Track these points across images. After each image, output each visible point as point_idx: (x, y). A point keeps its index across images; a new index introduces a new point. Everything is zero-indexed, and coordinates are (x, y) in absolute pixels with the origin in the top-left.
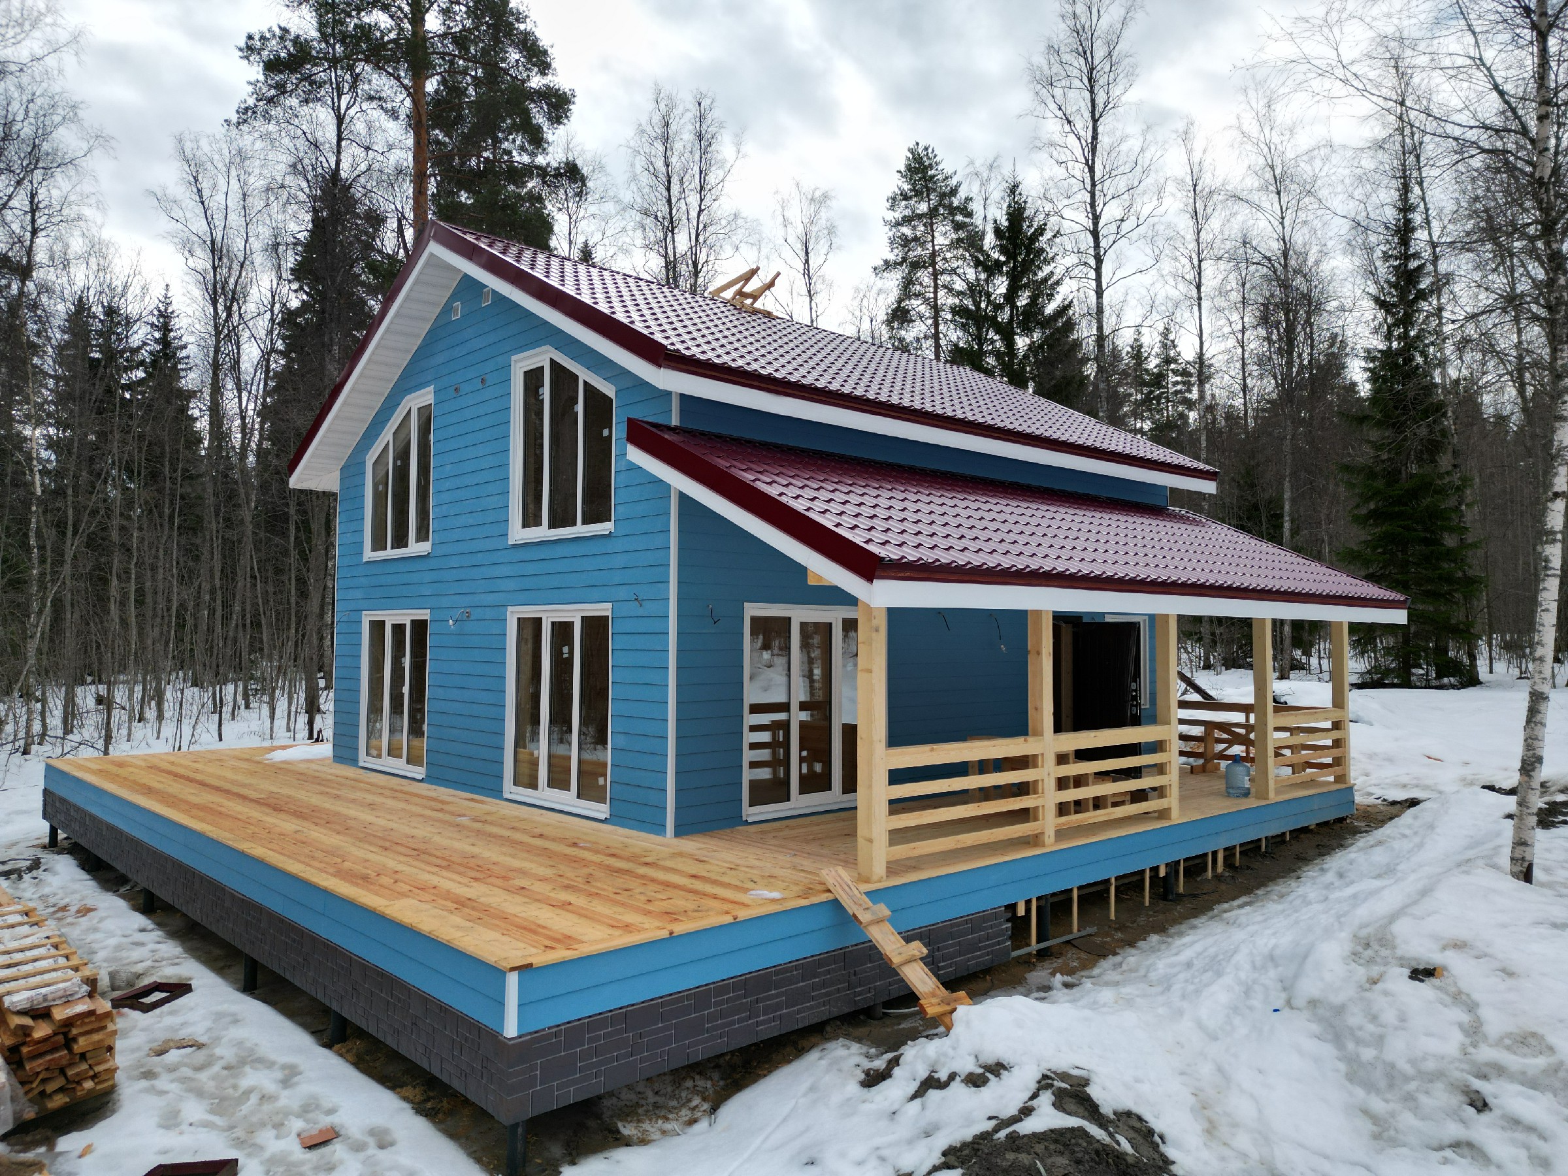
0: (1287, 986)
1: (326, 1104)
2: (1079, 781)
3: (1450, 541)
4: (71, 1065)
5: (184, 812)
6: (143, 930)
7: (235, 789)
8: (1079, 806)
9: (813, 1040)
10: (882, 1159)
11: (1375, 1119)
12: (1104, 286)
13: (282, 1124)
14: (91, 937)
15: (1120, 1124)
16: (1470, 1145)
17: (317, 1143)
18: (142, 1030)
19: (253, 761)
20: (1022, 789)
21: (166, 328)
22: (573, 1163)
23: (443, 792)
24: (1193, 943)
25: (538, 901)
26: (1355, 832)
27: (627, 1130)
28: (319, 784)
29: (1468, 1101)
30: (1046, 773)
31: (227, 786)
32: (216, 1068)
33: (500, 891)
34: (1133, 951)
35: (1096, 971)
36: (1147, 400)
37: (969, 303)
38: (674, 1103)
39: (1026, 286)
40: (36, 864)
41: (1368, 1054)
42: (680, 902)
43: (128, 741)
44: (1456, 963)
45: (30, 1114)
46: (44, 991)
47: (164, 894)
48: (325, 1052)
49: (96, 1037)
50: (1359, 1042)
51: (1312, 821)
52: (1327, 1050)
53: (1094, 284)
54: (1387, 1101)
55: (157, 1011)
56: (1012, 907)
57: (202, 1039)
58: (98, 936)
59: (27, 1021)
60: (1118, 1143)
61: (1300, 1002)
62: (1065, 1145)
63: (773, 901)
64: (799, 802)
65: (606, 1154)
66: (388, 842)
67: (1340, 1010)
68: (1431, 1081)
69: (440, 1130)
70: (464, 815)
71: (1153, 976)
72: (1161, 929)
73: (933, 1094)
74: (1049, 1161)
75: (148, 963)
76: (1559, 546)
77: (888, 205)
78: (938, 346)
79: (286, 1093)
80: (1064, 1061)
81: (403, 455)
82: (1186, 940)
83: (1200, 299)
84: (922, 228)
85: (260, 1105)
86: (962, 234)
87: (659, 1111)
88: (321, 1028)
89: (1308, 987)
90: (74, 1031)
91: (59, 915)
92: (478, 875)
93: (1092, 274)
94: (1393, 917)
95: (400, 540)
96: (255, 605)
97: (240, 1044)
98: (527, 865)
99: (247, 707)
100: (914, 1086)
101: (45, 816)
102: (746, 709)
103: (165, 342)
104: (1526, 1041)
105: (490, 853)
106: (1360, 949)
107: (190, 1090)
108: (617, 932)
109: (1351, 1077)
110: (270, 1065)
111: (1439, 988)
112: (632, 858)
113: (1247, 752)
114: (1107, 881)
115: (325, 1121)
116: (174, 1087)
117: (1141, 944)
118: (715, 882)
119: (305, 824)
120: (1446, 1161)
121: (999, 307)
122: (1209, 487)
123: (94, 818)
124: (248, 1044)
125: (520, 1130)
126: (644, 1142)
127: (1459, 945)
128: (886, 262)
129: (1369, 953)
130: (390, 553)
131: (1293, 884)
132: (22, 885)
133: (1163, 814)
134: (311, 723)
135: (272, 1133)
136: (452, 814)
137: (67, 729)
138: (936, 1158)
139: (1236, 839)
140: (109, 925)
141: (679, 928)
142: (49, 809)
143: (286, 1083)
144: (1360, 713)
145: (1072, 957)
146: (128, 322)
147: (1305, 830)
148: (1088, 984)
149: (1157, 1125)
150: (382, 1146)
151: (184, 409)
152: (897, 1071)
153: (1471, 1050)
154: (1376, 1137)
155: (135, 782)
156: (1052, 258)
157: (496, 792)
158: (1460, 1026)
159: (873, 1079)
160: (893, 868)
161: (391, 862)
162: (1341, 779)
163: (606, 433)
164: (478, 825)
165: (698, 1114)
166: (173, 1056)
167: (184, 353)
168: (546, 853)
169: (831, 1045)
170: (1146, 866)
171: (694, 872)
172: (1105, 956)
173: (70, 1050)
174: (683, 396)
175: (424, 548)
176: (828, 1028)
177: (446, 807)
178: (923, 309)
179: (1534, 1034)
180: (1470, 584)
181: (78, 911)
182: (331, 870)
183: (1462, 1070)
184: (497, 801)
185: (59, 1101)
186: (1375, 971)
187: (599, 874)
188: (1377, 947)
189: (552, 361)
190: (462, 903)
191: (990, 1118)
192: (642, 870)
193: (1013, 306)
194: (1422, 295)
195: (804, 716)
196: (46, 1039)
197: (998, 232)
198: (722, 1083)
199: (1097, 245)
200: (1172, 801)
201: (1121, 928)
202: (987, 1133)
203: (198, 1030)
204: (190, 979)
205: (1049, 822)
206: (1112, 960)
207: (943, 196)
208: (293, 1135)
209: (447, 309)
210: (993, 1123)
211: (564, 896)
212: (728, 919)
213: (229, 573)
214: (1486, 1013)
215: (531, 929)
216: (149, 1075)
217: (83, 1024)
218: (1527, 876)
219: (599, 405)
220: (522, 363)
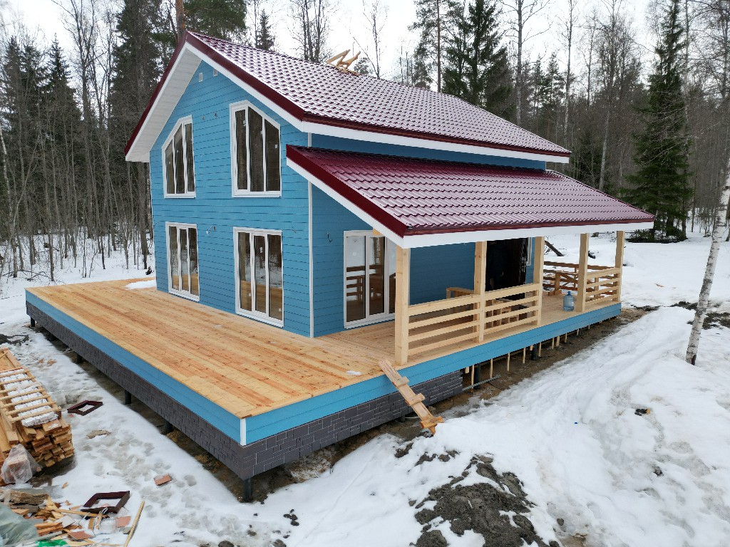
0: (581, 413)
1: (166, 464)
2: (496, 313)
3: (679, 172)
4: (54, 448)
5: (92, 322)
6: (78, 373)
7: (114, 308)
8: (496, 323)
9: (375, 433)
10: (404, 494)
11: (615, 477)
12: (523, 41)
13: (147, 474)
14: (56, 376)
15: (505, 479)
16: (653, 490)
17: (162, 483)
18: (83, 424)
19: (119, 287)
20: (470, 319)
21: (57, 56)
22: (272, 492)
23: (209, 309)
24: (543, 384)
25: (253, 377)
26: (620, 324)
27: (295, 475)
28: (152, 304)
29: (654, 471)
30: (480, 311)
31: (110, 305)
32: (116, 445)
33: (235, 371)
34: (516, 387)
35: (499, 397)
36: (541, 92)
37: (455, 46)
38: (315, 462)
39: (484, 40)
40: (27, 338)
41: (614, 447)
42: (317, 378)
43: (62, 268)
44: (656, 408)
45: (39, 469)
46: (38, 418)
47: (85, 357)
48: (163, 437)
49: (63, 437)
50: (610, 441)
51: (600, 320)
52: (597, 443)
53: (517, 39)
54: (620, 469)
55: (88, 415)
56: (463, 370)
57: (109, 430)
58: (58, 376)
59: (33, 431)
60: (504, 489)
61: (586, 420)
62: (481, 493)
63: (357, 376)
64: (370, 319)
65: (287, 487)
66: (185, 342)
67: (604, 426)
68: (640, 462)
69: (215, 476)
70: (218, 324)
71: (524, 401)
72: (529, 376)
73: (426, 463)
74: (474, 500)
75: (81, 391)
76: (725, 212)
78: (439, 70)
79: (147, 458)
80: (482, 451)
81: (179, 147)
82: (540, 382)
83: (570, 46)
84: (433, 5)
85: (137, 464)
86: (452, 9)
87: (308, 465)
88: (161, 424)
89: (590, 414)
90: (54, 436)
91: (40, 364)
92: (226, 361)
93: (517, 34)
94: (631, 383)
95: (181, 190)
96: (113, 201)
97: (126, 433)
98: (248, 355)
99: (115, 250)
100: (417, 459)
101: (28, 313)
102: (345, 270)
103: (58, 63)
104: (682, 446)
105: (231, 348)
106: (615, 397)
107: (106, 456)
108: (289, 396)
109: (606, 456)
110: (140, 444)
111: (646, 419)
112: (294, 351)
113: (575, 285)
114: (507, 355)
115: (166, 472)
116: (99, 455)
117: (520, 383)
118: (331, 365)
119: (147, 329)
120: (642, 496)
121: (470, 50)
122: (565, 160)
123: (50, 318)
124: (130, 433)
125: (249, 481)
126: (302, 481)
127: (658, 399)
128: (415, 24)
129: (618, 399)
130: (176, 195)
131: (589, 352)
132: (22, 348)
133: (533, 323)
134: (145, 261)
135: (143, 478)
136: (212, 322)
137: (33, 262)
138: (426, 495)
139: (566, 331)
140: (63, 370)
141: (316, 393)
142: (29, 310)
143: (148, 453)
144: (629, 261)
145: (489, 390)
146: (38, 55)
147: (598, 324)
148: (495, 405)
149: (520, 478)
150: (191, 485)
151: (70, 98)
152: (410, 451)
153: (658, 449)
154: (614, 484)
155: (67, 303)
156: (498, 24)
157: (233, 311)
158: (655, 437)
159: (401, 454)
160: (410, 358)
161: (186, 353)
162: (615, 300)
163: (276, 146)
164: (224, 330)
165: (325, 467)
166: (97, 439)
167: (68, 70)
168: (255, 347)
169: (383, 436)
170: (524, 347)
171: (322, 360)
172: (503, 389)
173: (53, 443)
174: (313, 135)
175: (192, 194)
176: (381, 428)
177: (211, 319)
178: (433, 49)
179: (685, 443)
180: (687, 193)
181: (48, 363)
182: (161, 358)
183: (653, 458)
184: (234, 315)
185: (51, 463)
186: (620, 409)
187: (280, 360)
188: (622, 398)
189: (249, 108)
190: (220, 378)
191: (449, 477)
192: (299, 358)
193: (477, 50)
194: (679, 47)
195: (373, 271)
196: (42, 440)
197: (471, 9)
198: (335, 452)
199: (520, 19)
200: (538, 317)
201: (511, 374)
202: (448, 484)
203: (107, 426)
204: (101, 398)
205: (482, 332)
206: (507, 391)
208: (152, 479)
209: (196, 76)
210: (451, 479)
211: (264, 374)
212: (337, 387)
213: (100, 187)
214: (666, 432)
215: (251, 394)
216: (87, 448)
217: (57, 432)
218: (693, 361)
219: (272, 133)
220: (235, 107)
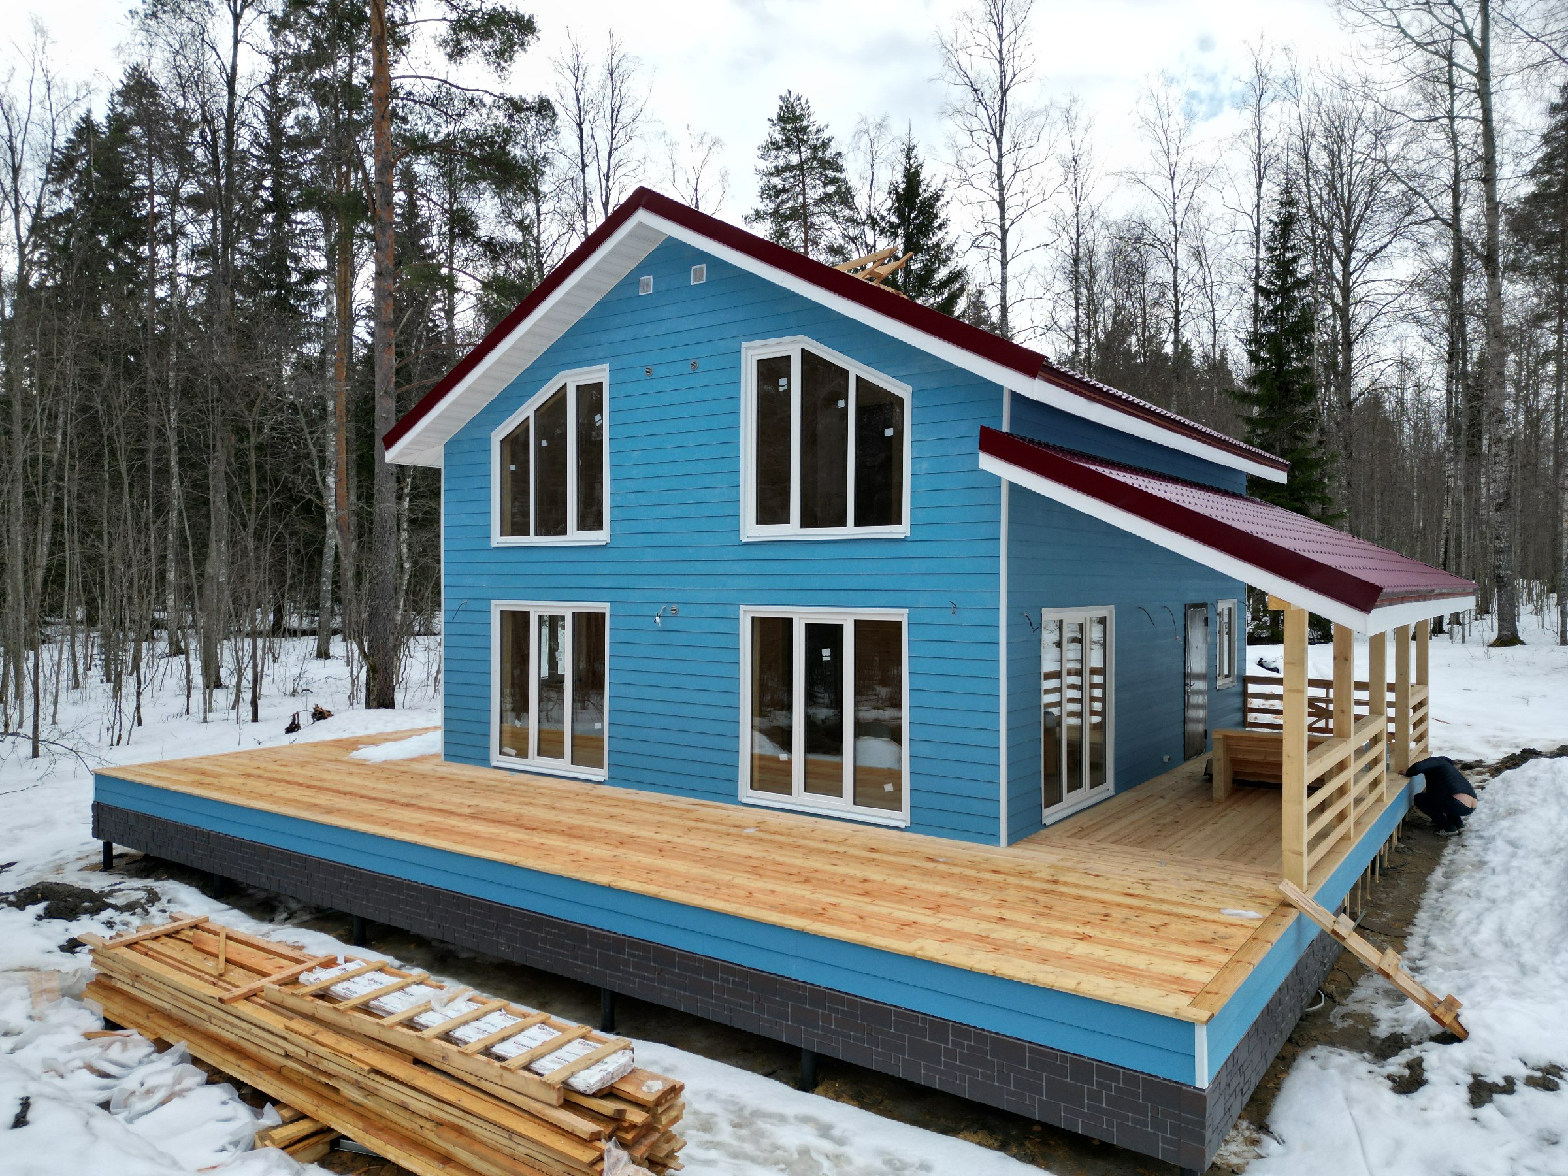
9: (1288, 1048)
12: (1008, 258)
30: (1351, 772)
39: (919, 250)
40: (152, 896)
53: (999, 254)
63: (1262, 920)
64: (1068, 801)
77: (759, 153)
84: (793, 180)
86: (831, 189)
90: (660, 1111)
93: (998, 245)
95: (553, 523)
101: (97, 833)
112: (1024, 875)
128: (757, 212)
130: (533, 540)
133: (1382, 798)
156: (945, 225)
157: (731, 796)
162: (1425, 748)
163: (889, 432)
169: (1316, 1052)
171: (1119, 890)
175: (594, 537)
184: (729, 806)
189: (806, 352)
199: (1002, 217)
200: (1384, 785)
205: (1352, 817)
207: (815, 149)
209: (628, 284)
217: (666, 1101)
220: (754, 352)
